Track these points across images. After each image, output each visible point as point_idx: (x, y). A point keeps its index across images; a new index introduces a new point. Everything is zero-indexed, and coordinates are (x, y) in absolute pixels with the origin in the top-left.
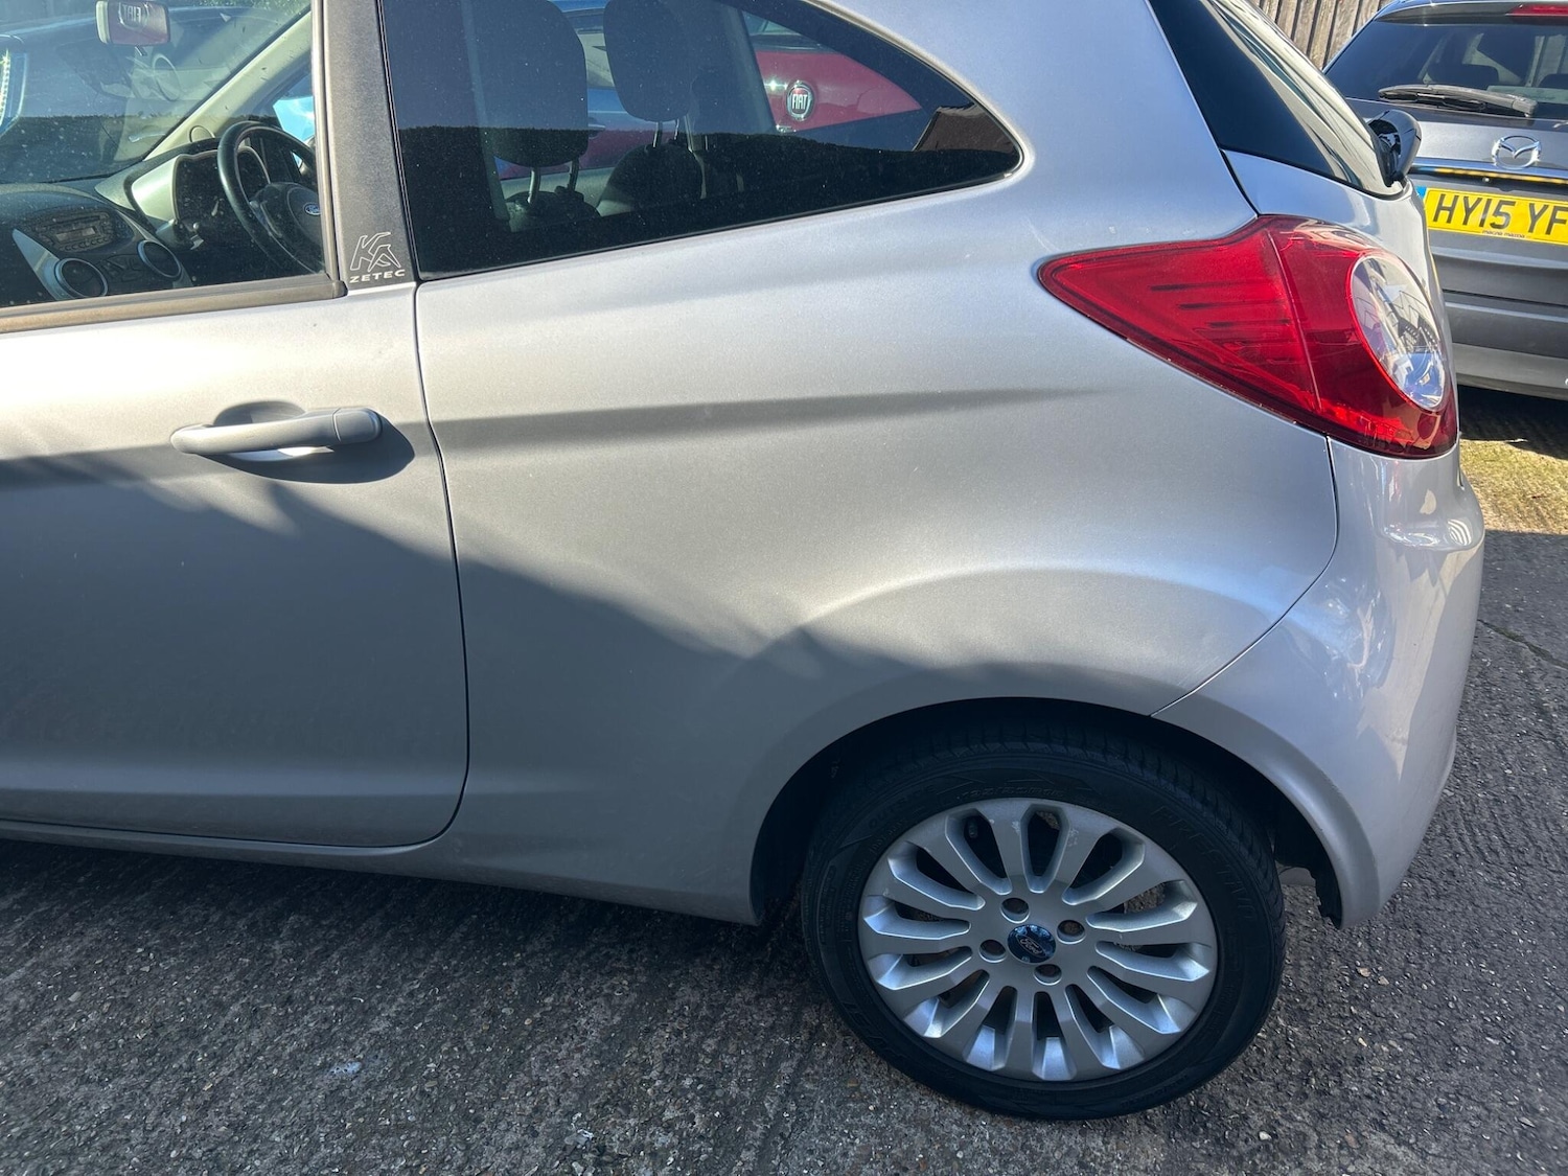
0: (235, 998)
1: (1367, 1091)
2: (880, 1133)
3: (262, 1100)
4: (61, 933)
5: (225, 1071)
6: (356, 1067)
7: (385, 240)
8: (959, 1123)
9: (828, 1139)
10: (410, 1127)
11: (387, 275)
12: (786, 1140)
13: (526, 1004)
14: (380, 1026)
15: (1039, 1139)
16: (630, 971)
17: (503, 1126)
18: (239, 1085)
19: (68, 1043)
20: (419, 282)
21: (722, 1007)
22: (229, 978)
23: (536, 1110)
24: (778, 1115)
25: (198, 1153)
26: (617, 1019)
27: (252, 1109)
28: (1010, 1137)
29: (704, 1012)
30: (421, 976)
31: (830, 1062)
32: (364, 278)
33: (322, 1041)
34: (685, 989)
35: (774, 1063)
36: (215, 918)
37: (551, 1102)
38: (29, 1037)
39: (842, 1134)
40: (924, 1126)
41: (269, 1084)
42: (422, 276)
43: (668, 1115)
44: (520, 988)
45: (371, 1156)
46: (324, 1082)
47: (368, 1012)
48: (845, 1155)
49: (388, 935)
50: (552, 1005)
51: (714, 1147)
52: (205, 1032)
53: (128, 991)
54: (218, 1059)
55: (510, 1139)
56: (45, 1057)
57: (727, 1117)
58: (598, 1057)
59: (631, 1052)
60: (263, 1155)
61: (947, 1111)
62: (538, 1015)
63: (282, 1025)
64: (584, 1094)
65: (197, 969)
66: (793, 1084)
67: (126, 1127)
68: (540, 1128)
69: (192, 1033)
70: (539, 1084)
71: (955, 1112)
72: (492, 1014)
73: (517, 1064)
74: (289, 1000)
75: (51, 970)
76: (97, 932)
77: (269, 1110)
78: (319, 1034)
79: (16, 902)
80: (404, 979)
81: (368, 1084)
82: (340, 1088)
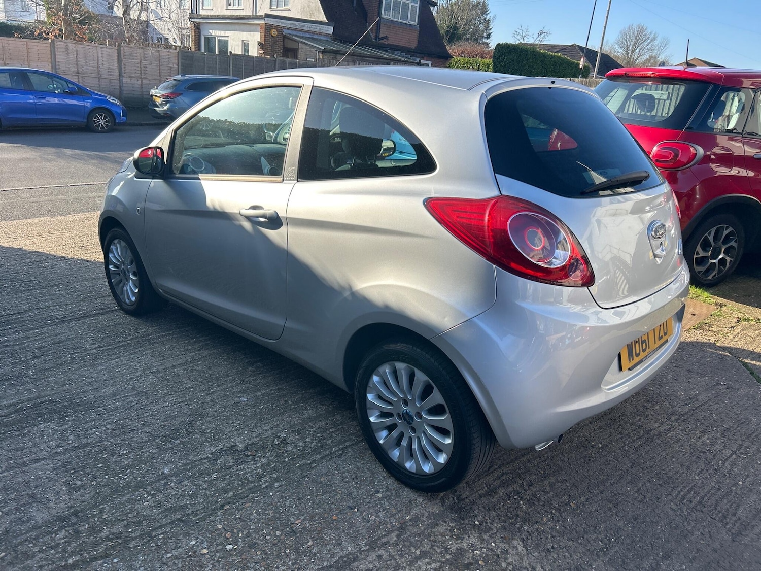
0: (232, 376)
1: (529, 530)
2: (358, 468)
3: (221, 398)
4: (208, 349)
5: (218, 389)
6: (246, 400)
7: (293, 169)
8: (384, 477)
9: (343, 463)
10: (247, 416)
11: (292, 178)
12: (331, 458)
13: (297, 403)
14: (259, 394)
15: (403, 491)
16: (328, 406)
17: (267, 425)
18: (218, 393)
19: (192, 371)
20: (298, 181)
21: (344, 423)
22: (234, 371)
23: (277, 425)
24: (335, 452)
25: (200, 402)
26: (315, 415)
27: (218, 399)
28: (395, 487)
29: (339, 422)
30: (277, 387)
31: (362, 448)
32: (288, 179)
33: (243, 392)
34: (339, 415)
35: (346, 441)
36: (242, 357)
37: (282, 425)
38: (185, 367)
39: (348, 464)
40: (373, 473)
41: (225, 395)
42: (299, 180)
43: (307, 440)
44: (297, 399)
45: (234, 418)
46: (237, 400)
47: (259, 390)
48: (344, 468)
49: (278, 376)
50: (302, 406)
51: (312, 451)
52: (221, 380)
53: (211, 365)
54: (218, 386)
55: (267, 428)
56: (185, 372)
57: (322, 447)
58: (302, 421)
59: (311, 424)
60: (212, 408)
61: (383, 473)
62: (296, 406)
63: (238, 385)
64: (291, 427)
65: (229, 366)
66: (347, 447)
67: (190, 391)
68: (274, 429)
69: (217, 379)
70: (283, 420)
71: (385, 474)
72: (286, 402)
73: (282, 414)
74: (243, 381)
75: (200, 355)
76: (215, 351)
77: (221, 401)
78: (244, 390)
79: (204, 339)
80: (273, 387)
81: (245, 404)
82: (239, 403)
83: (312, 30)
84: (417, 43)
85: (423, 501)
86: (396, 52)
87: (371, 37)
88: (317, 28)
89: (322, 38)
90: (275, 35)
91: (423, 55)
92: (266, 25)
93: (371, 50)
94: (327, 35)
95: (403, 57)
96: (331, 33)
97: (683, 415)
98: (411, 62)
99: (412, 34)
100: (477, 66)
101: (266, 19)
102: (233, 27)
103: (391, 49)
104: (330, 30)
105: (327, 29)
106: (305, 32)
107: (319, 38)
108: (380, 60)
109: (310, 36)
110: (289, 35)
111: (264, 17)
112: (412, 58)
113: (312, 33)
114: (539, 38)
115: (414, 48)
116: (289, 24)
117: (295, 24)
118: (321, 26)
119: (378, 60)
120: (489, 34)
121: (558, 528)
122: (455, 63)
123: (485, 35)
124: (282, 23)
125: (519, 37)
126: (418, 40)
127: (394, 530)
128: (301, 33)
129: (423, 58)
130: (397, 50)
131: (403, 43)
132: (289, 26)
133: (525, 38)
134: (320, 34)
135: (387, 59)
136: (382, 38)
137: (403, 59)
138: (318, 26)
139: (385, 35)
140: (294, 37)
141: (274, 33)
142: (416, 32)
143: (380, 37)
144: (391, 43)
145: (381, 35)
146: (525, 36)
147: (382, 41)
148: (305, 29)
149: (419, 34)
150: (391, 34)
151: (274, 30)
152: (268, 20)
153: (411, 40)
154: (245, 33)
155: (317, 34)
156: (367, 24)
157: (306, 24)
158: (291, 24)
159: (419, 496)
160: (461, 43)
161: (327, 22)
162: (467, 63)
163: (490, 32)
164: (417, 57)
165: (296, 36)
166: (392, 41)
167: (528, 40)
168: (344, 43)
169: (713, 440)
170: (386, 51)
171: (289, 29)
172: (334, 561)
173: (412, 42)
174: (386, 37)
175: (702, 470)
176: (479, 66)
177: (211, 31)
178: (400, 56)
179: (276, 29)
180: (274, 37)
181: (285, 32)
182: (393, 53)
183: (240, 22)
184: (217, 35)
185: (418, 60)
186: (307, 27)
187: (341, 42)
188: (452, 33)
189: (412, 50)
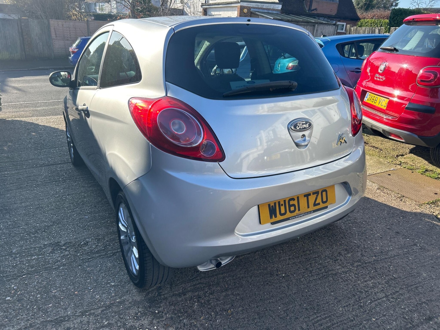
1: (186, 323)
3: (76, 215)
6: (88, 217)
9: (108, 261)
10: (80, 227)
11: (99, 87)
12: (103, 257)
14: (97, 215)
15: (128, 284)
17: (85, 233)
18: (77, 212)
23: (91, 234)
24: (108, 254)
27: (74, 215)
33: (90, 213)
39: (110, 262)
40: (120, 270)
41: (79, 214)
42: (101, 88)
43: (99, 244)
46: (83, 217)
47: (99, 213)
48: (106, 264)
51: (96, 251)
54: (80, 208)
57: (103, 250)
61: (126, 271)
63: (90, 208)
64: (97, 236)
72: (107, 221)
83: (269, 8)
84: (337, 12)
85: (136, 292)
86: (321, 18)
87: (306, 10)
88: (272, 6)
89: (275, 12)
90: (246, 12)
91: (340, 19)
92: (241, 6)
93: (304, 17)
94: (277, 10)
95: (325, 21)
96: (280, 9)
97: (366, 263)
98: (330, 24)
99: (333, 6)
100: (380, 24)
101: (241, 3)
102: (224, 9)
103: (318, 16)
104: (280, 7)
105: (278, 7)
106: (264, 9)
107: (272, 12)
108: (309, 24)
109: (267, 12)
110: (254, 12)
111: (240, 2)
112: (330, 21)
113: (269, 10)
114: (430, 4)
115: (334, 15)
116: (254, 5)
117: (258, 5)
118: (275, 5)
119: (308, 24)
120: (397, 4)
121: (206, 325)
122: (365, 23)
123: (394, 4)
124: (250, 5)
125: (415, 4)
126: (338, 10)
127: (103, 307)
128: (262, 10)
129: (339, 21)
130: (322, 17)
131: (327, 12)
132: (254, 6)
133: (420, 5)
134: (274, 10)
135: (314, 23)
136: (313, 10)
137: (324, 22)
138: (272, 5)
139: (315, 8)
140: (257, 13)
141: (245, 11)
142: (337, 5)
143: (312, 9)
144: (319, 13)
145: (313, 8)
146: (419, 3)
147: (313, 12)
148: (264, 7)
149: (338, 6)
150: (319, 7)
151: (245, 9)
152: (242, 4)
153: (333, 10)
154: (230, 12)
155: (271, 10)
156: (304, 2)
157: (265, 5)
158: (256, 5)
159: (136, 288)
160: (373, 11)
161: (278, 2)
162: (373, 23)
163: (398, 2)
164: (334, 20)
165: (258, 12)
166: (319, 11)
167: (421, 6)
168: (288, 15)
169: (376, 284)
170: (314, 18)
171: (254, 8)
172: (55, 318)
173: (333, 11)
174: (316, 9)
175: (350, 304)
176: (382, 24)
177: (212, 12)
178: (323, 21)
179: (247, 9)
180: (245, 13)
181: (252, 10)
182: (319, 19)
183: (227, 6)
184: (215, 14)
185: (334, 22)
186: (265, 6)
187: (286, 14)
188: (369, 4)
189: (333, 16)
